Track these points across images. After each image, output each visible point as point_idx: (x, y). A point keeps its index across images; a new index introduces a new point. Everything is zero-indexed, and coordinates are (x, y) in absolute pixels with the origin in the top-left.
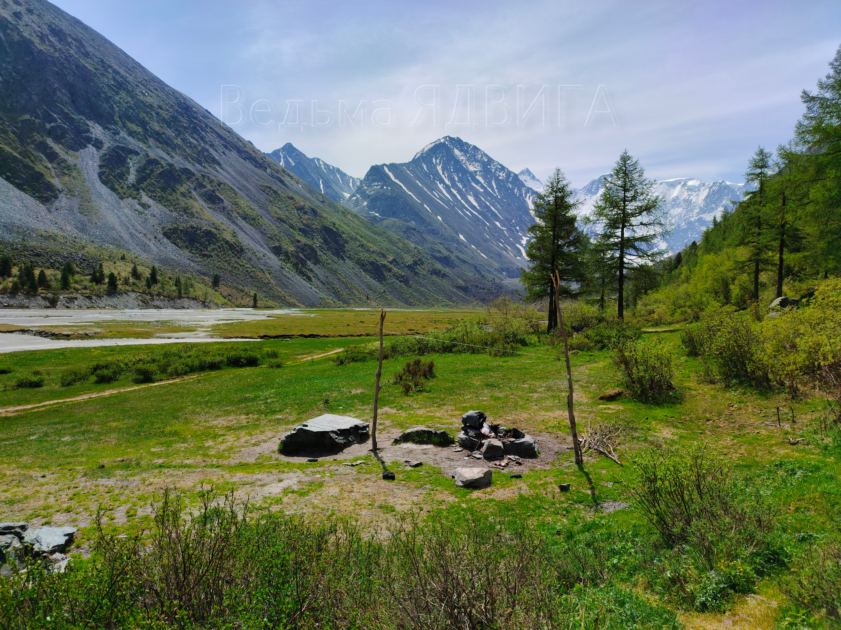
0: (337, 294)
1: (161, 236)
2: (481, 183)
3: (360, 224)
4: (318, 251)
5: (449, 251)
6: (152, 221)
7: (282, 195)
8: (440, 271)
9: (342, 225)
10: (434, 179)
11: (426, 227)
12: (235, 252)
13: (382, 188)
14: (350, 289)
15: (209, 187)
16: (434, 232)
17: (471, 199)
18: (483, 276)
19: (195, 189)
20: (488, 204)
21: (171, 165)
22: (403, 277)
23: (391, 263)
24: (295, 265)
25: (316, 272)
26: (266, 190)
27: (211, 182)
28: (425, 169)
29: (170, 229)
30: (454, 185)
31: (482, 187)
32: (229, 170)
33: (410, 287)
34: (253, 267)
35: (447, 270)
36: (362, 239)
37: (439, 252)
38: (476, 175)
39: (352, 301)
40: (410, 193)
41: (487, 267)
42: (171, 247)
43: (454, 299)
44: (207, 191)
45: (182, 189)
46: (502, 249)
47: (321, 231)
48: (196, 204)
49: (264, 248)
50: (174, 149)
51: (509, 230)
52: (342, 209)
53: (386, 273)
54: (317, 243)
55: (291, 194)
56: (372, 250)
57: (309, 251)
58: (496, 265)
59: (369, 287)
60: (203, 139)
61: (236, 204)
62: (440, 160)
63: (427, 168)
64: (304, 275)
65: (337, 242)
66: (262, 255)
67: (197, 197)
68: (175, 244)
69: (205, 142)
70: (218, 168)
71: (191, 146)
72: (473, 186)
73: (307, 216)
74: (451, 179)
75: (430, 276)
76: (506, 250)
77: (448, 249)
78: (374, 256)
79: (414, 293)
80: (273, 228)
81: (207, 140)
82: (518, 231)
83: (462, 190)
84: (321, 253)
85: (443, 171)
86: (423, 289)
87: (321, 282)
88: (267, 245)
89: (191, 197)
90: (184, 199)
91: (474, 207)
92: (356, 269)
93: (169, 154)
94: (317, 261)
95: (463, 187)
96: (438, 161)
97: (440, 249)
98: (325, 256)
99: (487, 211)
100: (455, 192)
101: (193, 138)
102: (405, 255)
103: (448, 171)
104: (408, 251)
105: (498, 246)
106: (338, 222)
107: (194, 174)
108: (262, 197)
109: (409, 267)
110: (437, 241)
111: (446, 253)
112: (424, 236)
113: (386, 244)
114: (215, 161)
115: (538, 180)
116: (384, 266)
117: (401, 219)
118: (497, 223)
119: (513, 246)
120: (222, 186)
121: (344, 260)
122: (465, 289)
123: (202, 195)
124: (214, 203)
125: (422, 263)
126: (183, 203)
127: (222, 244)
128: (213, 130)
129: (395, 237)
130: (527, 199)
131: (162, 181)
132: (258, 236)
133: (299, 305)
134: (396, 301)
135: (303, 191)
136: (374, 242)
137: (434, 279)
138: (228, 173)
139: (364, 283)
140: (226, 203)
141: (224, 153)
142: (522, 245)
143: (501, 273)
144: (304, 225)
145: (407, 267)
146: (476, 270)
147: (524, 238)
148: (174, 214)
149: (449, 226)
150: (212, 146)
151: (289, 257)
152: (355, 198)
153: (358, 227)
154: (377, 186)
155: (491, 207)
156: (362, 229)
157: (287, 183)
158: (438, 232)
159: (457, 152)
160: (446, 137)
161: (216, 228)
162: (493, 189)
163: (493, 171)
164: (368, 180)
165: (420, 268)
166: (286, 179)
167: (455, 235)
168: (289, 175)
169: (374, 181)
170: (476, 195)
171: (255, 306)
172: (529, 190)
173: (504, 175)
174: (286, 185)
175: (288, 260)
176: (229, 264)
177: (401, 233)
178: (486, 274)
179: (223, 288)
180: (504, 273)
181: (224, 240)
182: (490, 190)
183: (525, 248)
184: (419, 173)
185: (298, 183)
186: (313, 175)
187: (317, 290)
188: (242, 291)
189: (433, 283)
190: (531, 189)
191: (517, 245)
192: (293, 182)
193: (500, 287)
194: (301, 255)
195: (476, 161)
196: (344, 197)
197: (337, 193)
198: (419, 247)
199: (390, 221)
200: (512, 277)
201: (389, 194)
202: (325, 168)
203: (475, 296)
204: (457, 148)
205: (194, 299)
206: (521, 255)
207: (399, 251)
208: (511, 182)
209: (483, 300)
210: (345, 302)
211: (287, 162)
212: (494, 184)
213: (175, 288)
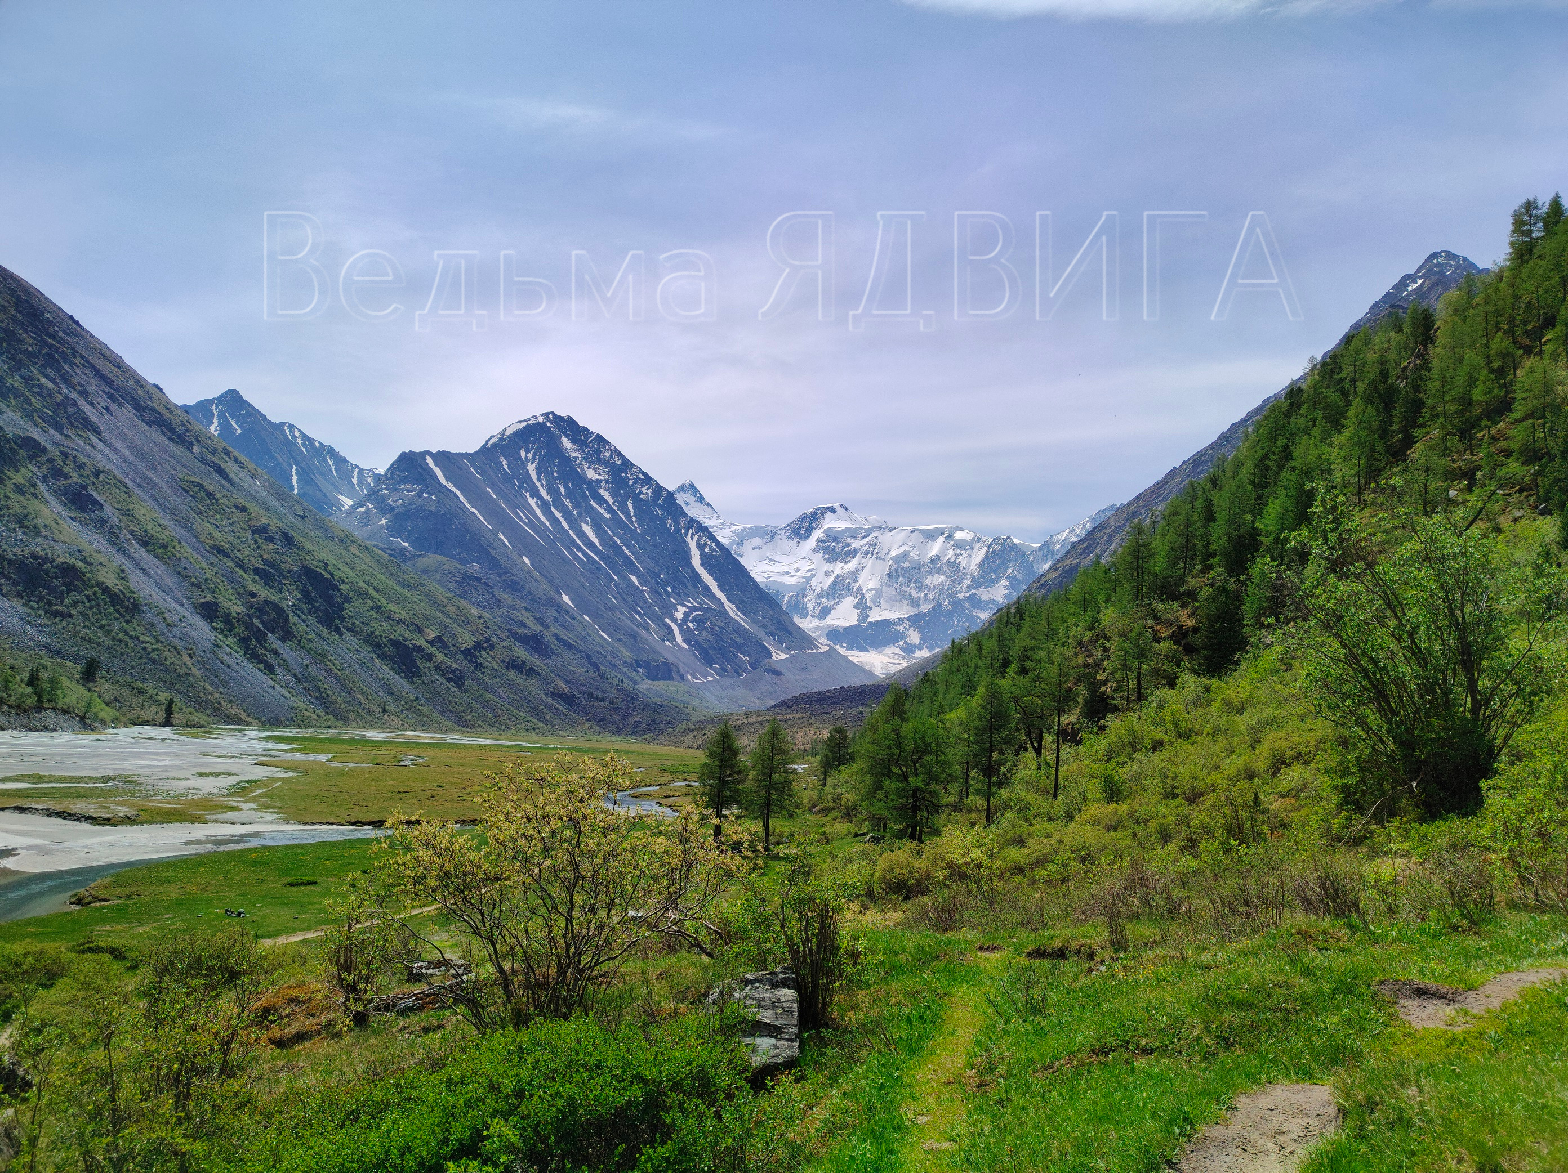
0: (323, 700)
2: (607, 502)
3: (374, 565)
4: (291, 614)
5: (542, 624)
7: (224, 501)
8: (524, 662)
9: (340, 566)
10: (521, 487)
11: (500, 576)
12: (122, 611)
13: (419, 495)
14: (350, 691)
15: (75, 477)
16: (514, 587)
17: (588, 530)
18: (602, 676)
19: (44, 480)
20: (619, 542)
22: (454, 671)
23: (432, 643)
24: (244, 641)
25: (285, 656)
26: (191, 489)
27: (80, 467)
28: (505, 467)
30: (558, 503)
31: (609, 510)
32: (117, 446)
33: (466, 691)
34: (158, 641)
35: (537, 661)
36: (377, 596)
37: (523, 625)
38: (600, 487)
39: (352, 716)
40: (473, 510)
41: (609, 658)
43: (548, 717)
44: (70, 485)
45: (19, 478)
46: (639, 625)
47: (299, 577)
48: (45, 510)
49: (182, 605)
50: (5, 396)
51: (653, 591)
52: (341, 534)
53: (421, 664)
54: (289, 598)
55: (242, 501)
56: (396, 617)
57: (273, 615)
58: (627, 654)
59: (388, 689)
60: (65, 379)
61: (129, 514)
62: (535, 454)
63: (509, 466)
64: (260, 661)
65: (329, 599)
66: (176, 618)
67: (47, 495)
69: (71, 386)
70: (94, 440)
71: (42, 392)
72: (591, 506)
73: (271, 546)
74: (553, 491)
75: (504, 671)
76: (646, 628)
77: (539, 621)
78: (400, 628)
79: (474, 703)
80: (203, 566)
81: (74, 381)
82: (669, 596)
83: (571, 513)
84: (296, 620)
85: (539, 474)
86: (490, 696)
87: (294, 676)
88: (189, 598)
89: (35, 496)
90: (21, 498)
91: (591, 545)
92: (364, 653)
94: (287, 635)
95: (574, 507)
96: (530, 456)
97: (525, 620)
98: (304, 625)
99: (615, 554)
100: (558, 515)
101: (48, 377)
102: (460, 630)
103: (549, 475)
104: (467, 623)
105: (633, 620)
106: (332, 560)
107: (44, 450)
108: (183, 504)
109: (466, 653)
110: (519, 603)
111: (535, 627)
112: (496, 592)
113: (423, 607)
114: (88, 425)
115: (708, 505)
116: (419, 649)
117: (453, 557)
118: (634, 578)
119: (659, 620)
120: (102, 477)
121: (341, 634)
122: (568, 700)
123: (58, 493)
124: (83, 509)
125: (492, 647)
126: (17, 507)
127: (95, 593)
128: (87, 361)
129: (442, 594)
130: (688, 539)
132: (171, 581)
133: (249, 720)
134: (440, 718)
135: (264, 493)
136: (402, 602)
137: (511, 678)
138: (115, 450)
139: (377, 679)
140: (108, 510)
141: (107, 409)
142: (675, 621)
143: (635, 671)
144: (266, 562)
145: (462, 652)
146: (590, 663)
147: (679, 607)
149: (545, 576)
150: (84, 394)
151: (232, 625)
152: (363, 509)
153: (371, 571)
154: (409, 492)
155: (624, 548)
156: (379, 576)
157: (232, 476)
158: (523, 587)
159: (566, 442)
160: (547, 414)
161: (84, 560)
162: (628, 516)
163: (631, 482)
164: (392, 478)
165: (486, 656)
166: (231, 468)
167: (553, 594)
168: (236, 460)
169: (405, 481)
170: (598, 526)
171: (167, 723)
172: (692, 522)
173: (649, 491)
174: (230, 481)
175: (230, 631)
176: (108, 633)
177: (452, 586)
178: (608, 671)
179: (104, 686)
180: (640, 670)
181: (99, 584)
182: (623, 517)
183: (680, 626)
184: (492, 474)
185: (253, 476)
186: (278, 456)
187: (285, 692)
188: (142, 692)
189: (510, 685)
190: (696, 521)
191: (667, 620)
192: (244, 474)
193: (631, 697)
194: (256, 622)
195: (601, 462)
196: (339, 505)
197: (325, 495)
198: (486, 615)
199: (432, 559)
200: (654, 678)
201: (433, 508)
202: (304, 444)
203: (585, 713)
204: (567, 436)
205: (65, 711)
206: (673, 639)
207: (449, 620)
208: (661, 507)
209: (601, 721)
210: (339, 717)
211: (225, 426)
212: (630, 507)
213: (29, 690)
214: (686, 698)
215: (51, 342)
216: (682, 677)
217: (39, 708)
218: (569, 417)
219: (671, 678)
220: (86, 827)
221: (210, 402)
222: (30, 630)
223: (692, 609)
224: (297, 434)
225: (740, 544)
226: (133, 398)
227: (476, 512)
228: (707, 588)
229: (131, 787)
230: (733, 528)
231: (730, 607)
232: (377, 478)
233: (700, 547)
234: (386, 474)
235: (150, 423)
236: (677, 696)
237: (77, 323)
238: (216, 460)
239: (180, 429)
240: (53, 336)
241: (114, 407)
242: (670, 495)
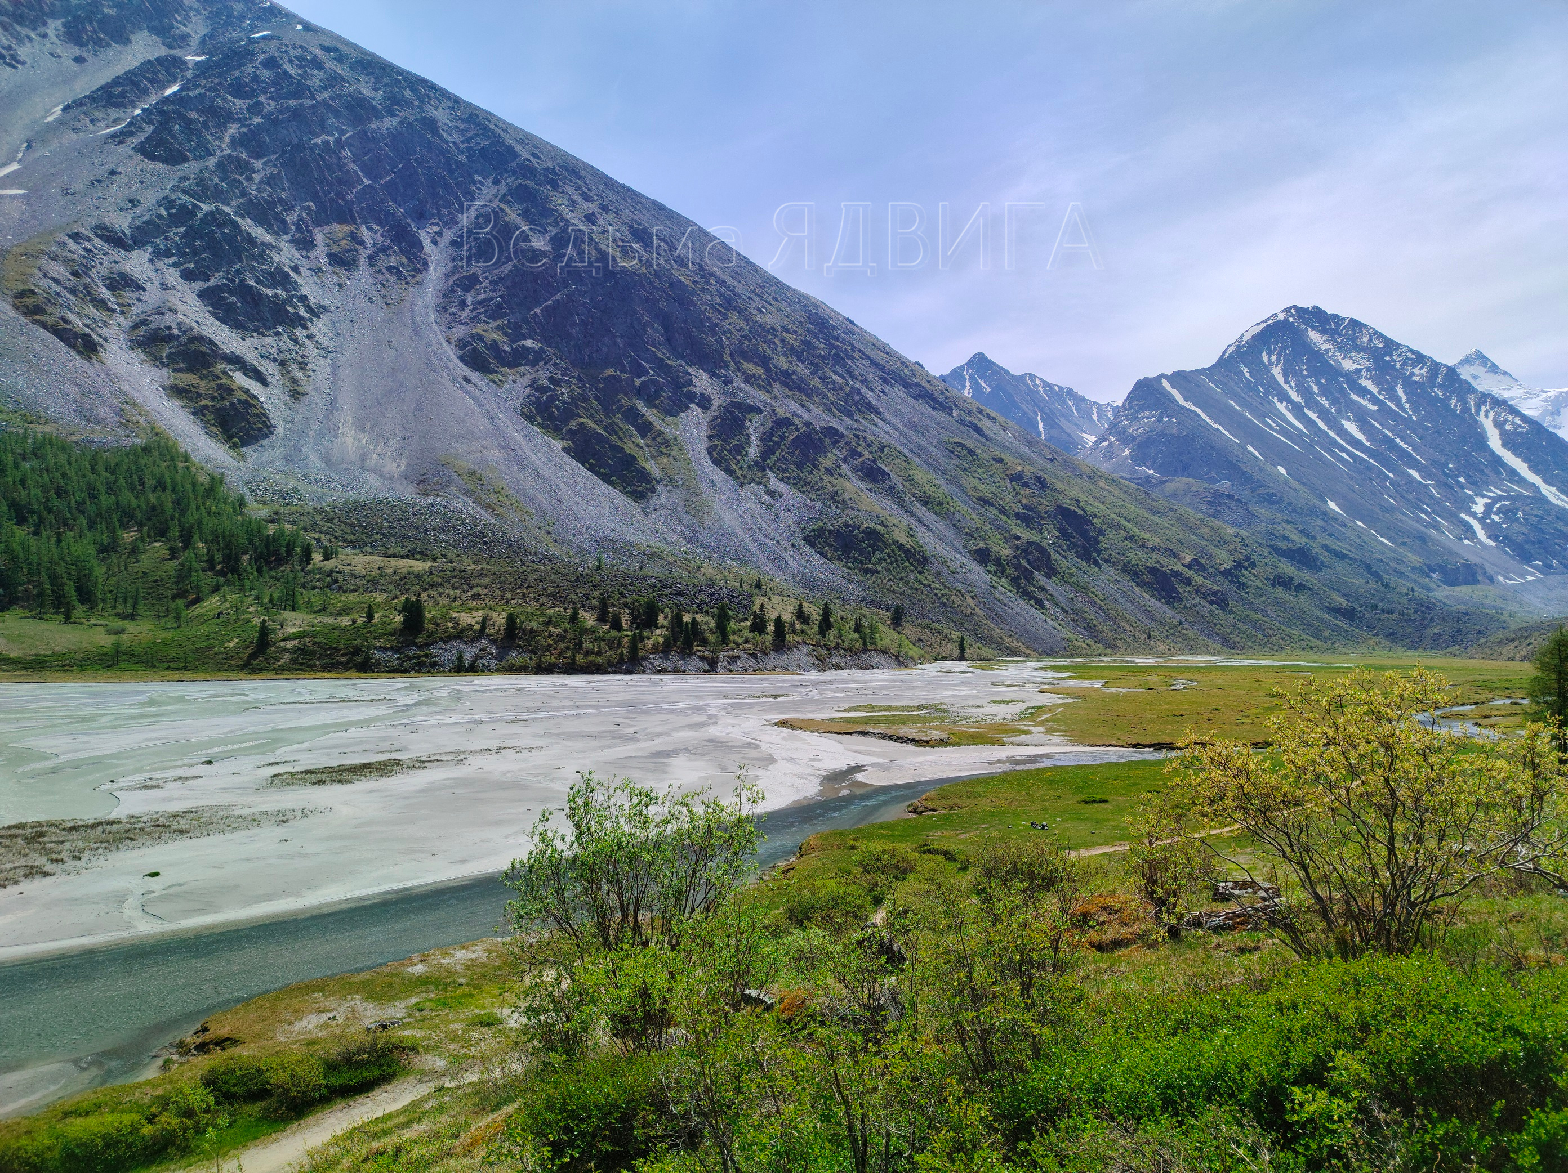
0: (1091, 630)
1: (800, 542)
2: (1370, 392)
3: (1123, 496)
4: (1052, 552)
5: (1308, 536)
6: (787, 518)
7: (983, 455)
8: (1291, 578)
9: (1091, 501)
10: (1267, 393)
11: (1253, 490)
12: (915, 563)
13: (1159, 420)
14: (1114, 620)
15: (867, 454)
16: (1270, 499)
17: (1351, 427)
18: (1386, 585)
19: (845, 460)
20: (1390, 434)
21: (807, 424)
22: (1215, 593)
23: (1189, 567)
24: (1015, 581)
25: (1051, 591)
26: (956, 449)
27: (869, 445)
28: (1247, 375)
29: (813, 531)
30: (1311, 402)
31: (1374, 400)
32: (895, 423)
33: (1231, 612)
34: (945, 587)
35: (1305, 575)
36: (1129, 526)
37: (1286, 538)
38: (1360, 377)
39: (1120, 643)
40: (1216, 426)
41: (1393, 565)
42: (816, 559)
43: (1326, 633)
44: (864, 462)
45: (827, 462)
46: (1428, 525)
47: (1055, 517)
48: (849, 486)
49: (960, 553)
50: (810, 396)
51: (1441, 485)
52: (1088, 471)
53: (1181, 588)
54: (1048, 537)
55: (998, 454)
56: (1150, 544)
57: (1036, 554)
58: (1414, 559)
59: (1151, 616)
60: (850, 372)
61: (910, 479)
62: (1279, 355)
63: (1251, 373)
64: (1031, 598)
65: (1084, 534)
66: (958, 565)
67: (849, 473)
68: (821, 554)
69: (854, 378)
70: (877, 420)
71: (836, 388)
72: (1353, 402)
73: (1028, 491)
74: (1303, 390)
75: (1270, 589)
76: (1437, 527)
77: (1304, 533)
78: (1155, 555)
79: (1240, 625)
80: (973, 517)
81: (856, 373)
82: (1462, 487)
83: (1328, 411)
84: (1056, 557)
85: (1286, 376)
86: (1258, 616)
87: (1062, 609)
88: (965, 547)
89: (840, 474)
90: (831, 478)
91: (1357, 444)
92: (1124, 583)
93: (803, 406)
94: (1051, 572)
95: (1331, 405)
96: (1274, 358)
97: (1287, 533)
98: (1065, 561)
99: (1388, 449)
100: (1313, 416)
101: (836, 373)
102: (1217, 551)
103: (1297, 374)
104: (1223, 542)
105: (1418, 520)
106: (1083, 497)
107: (842, 436)
108: (950, 463)
109: (1227, 573)
110: (1279, 516)
111: (1300, 540)
112: (1251, 508)
113: (1176, 532)
114: (871, 409)
115: (1505, 374)
116: (1177, 574)
117: (1201, 478)
118: (1414, 473)
119: (1452, 517)
120: (886, 450)
121: (1099, 567)
122: (1349, 614)
123: (857, 470)
124: (875, 481)
125: (1253, 565)
126: (829, 485)
127: (893, 551)
128: (864, 353)
129: (1193, 516)
130: (1481, 418)
131: (798, 452)
132: (949, 533)
133: (1028, 651)
134: (1205, 641)
135: (1016, 443)
136: (1153, 529)
137: (1279, 595)
138: (893, 426)
139: (1139, 607)
140: (895, 479)
141: (883, 392)
142: (1474, 515)
143: (1428, 576)
144: (1025, 506)
145: (1222, 573)
146: (1370, 572)
147: (1478, 499)
148: (818, 505)
149: (1304, 484)
150: (864, 382)
151: (1003, 567)
152: (1106, 444)
153: (1121, 503)
154: (1148, 419)
155: (1398, 440)
156: (1129, 506)
157: (987, 432)
158: (1281, 499)
159: (1313, 336)
160: (1288, 309)
161: (882, 524)
162: (1399, 404)
163: (1398, 365)
164: (1130, 408)
165: (1248, 575)
166: (985, 424)
167: (1316, 502)
168: (988, 416)
169: (1143, 408)
170: (1362, 419)
171: (962, 658)
172: (1484, 398)
173: (1424, 371)
174: (986, 437)
175: (1003, 572)
176: (906, 583)
177: (1204, 507)
178: (1393, 580)
179: (908, 629)
180: (1434, 576)
181: (895, 542)
182: (1392, 405)
183: (1481, 521)
184: (1232, 384)
185: (1005, 429)
186: (1024, 406)
187: (1055, 624)
188: (939, 632)
189: (1278, 603)
190: (1489, 395)
191: (1462, 515)
192: (997, 429)
193: (1426, 607)
194: (1023, 562)
195: (1358, 349)
196: (1083, 443)
197: (1070, 436)
198: (1242, 532)
199: (1180, 483)
200: (1453, 583)
201: (1175, 431)
202: (1045, 391)
203: (1371, 628)
204: (1314, 328)
205: (884, 652)
206: (1473, 536)
207: (1204, 542)
208: (1441, 386)
209: (1391, 635)
210: (1108, 645)
211: (976, 388)
212: (1400, 392)
213: (856, 635)
214: (1499, 603)
215: (837, 343)
216: (1491, 580)
217: (865, 651)
218: (1314, 307)
219: (1475, 582)
220: (911, 748)
221: (961, 368)
222: (850, 587)
223: (1495, 500)
224: (1038, 382)
225: (1557, 413)
226: (901, 378)
227: (1220, 428)
228: (1513, 473)
229: (941, 714)
230: (1544, 395)
231: (1549, 492)
232: (1116, 411)
233: (1499, 425)
234: (1124, 405)
235: (916, 397)
236: (1487, 602)
237: (853, 323)
238: (972, 419)
239: (941, 398)
240: (837, 339)
241: (887, 389)
242: (1451, 371)
